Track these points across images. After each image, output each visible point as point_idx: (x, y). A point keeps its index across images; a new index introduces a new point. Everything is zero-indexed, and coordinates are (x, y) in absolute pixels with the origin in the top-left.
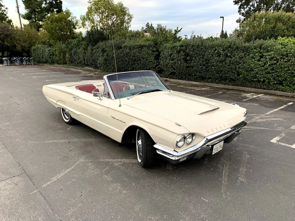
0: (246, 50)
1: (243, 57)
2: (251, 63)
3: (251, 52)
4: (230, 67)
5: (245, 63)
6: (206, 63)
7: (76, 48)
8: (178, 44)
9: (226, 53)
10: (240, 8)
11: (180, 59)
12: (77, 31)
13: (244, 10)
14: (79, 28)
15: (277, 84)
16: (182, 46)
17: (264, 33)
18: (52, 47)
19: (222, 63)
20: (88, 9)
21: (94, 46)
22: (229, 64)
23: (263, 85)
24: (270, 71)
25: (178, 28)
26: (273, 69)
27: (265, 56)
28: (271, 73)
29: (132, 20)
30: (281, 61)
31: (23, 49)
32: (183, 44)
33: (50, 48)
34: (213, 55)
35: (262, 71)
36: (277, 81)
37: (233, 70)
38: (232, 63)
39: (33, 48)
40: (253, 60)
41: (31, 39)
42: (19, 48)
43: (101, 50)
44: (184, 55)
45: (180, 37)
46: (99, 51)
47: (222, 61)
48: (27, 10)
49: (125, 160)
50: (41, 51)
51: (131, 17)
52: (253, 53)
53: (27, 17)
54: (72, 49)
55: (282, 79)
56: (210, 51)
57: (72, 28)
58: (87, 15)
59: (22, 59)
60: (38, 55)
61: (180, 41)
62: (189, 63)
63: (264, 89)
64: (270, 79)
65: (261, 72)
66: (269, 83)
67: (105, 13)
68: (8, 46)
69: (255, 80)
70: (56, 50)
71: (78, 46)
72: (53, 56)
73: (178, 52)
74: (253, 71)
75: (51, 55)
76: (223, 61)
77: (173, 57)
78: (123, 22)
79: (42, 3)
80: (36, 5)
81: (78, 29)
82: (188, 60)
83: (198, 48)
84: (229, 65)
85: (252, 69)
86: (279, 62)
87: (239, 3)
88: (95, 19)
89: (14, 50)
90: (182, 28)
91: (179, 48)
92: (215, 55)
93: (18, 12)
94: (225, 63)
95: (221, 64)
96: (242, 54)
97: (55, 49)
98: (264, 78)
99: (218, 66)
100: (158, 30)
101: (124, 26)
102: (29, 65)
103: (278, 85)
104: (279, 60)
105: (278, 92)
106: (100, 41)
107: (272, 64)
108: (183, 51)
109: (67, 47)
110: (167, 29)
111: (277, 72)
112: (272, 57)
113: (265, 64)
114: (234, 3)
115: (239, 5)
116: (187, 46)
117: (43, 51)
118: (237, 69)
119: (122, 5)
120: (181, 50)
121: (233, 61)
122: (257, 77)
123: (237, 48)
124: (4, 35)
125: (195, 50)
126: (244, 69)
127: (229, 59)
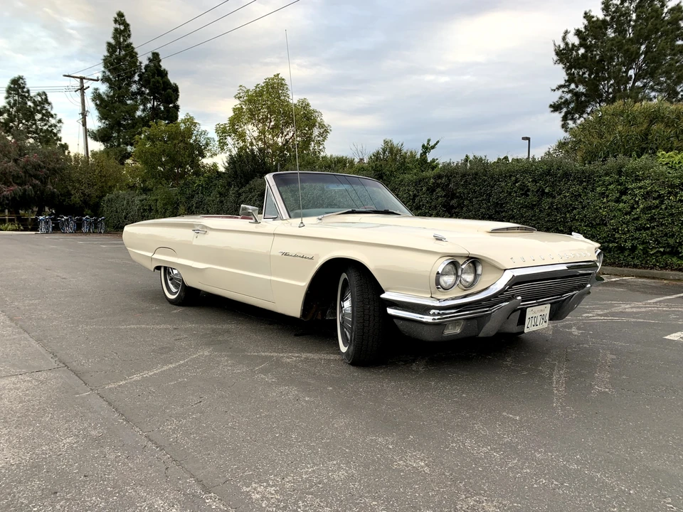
0: (587, 179)
1: (580, 195)
2: (600, 208)
3: (598, 182)
4: (553, 218)
5: (585, 207)
6: (496, 212)
7: (202, 193)
8: (430, 173)
9: (540, 187)
10: (565, 118)
11: (435, 207)
12: (207, 161)
13: (575, 122)
14: (212, 156)
15: (663, 254)
16: (439, 177)
17: (624, 146)
18: (148, 193)
19: (533, 209)
20: (234, 112)
21: (243, 185)
22: (550, 211)
23: (633, 258)
24: (645, 224)
25: (429, 140)
26: (652, 219)
27: (632, 190)
28: (648, 229)
29: (329, 136)
30: (669, 199)
31: (85, 202)
32: (442, 173)
33: (144, 196)
34: (511, 193)
35: (627, 223)
36: (664, 247)
37: (558, 224)
38: (555, 209)
39: (108, 196)
40: (605, 200)
41: (105, 180)
42: (76, 198)
43: (259, 195)
44: (445, 196)
45: (434, 161)
46: (253, 197)
47: (533, 205)
48: (103, 121)
49: (308, 355)
50: (125, 202)
51: (326, 131)
52: (603, 184)
53: (101, 136)
54: (193, 196)
55: (676, 242)
56: (503, 184)
57: (197, 156)
58: (230, 123)
59: (81, 220)
60: (117, 212)
61: (433, 168)
62: (455, 212)
63: (635, 266)
64: (647, 243)
65: (625, 226)
66: (645, 252)
67: (271, 121)
68: (54, 193)
69: (611, 245)
70: (157, 200)
71: (206, 189)
72: (150, 212)
73: (431, 190)
74: (606, 225)
75: (145, 210)
76: (535, 205)
77: (419, 202)
78: (308, 140)
79: (137, 109)
80: (123, 112)
81: (210, 158)
82: (453, 207)
83: (475, 178)
84: (548, 215)
85: (604, 220)
86: (666, 202)
87: (561, 109)
88: (248, 132)
89: (64, 203)
90: (438, 142)
91: (432, 180)
92: (516, 192)
93: (84, 124)
94: (540, 211)
95: (530, 213)
96: (577, 188)
97: (154, 198)
98: (632, 240)
99: (523, 217)
100: (384, 153)
101: (311, 149)
102: (93, 232)
103: (667, 256)
104: (664, 197)
105: (668, 272)
106: (256, 176)
107: (650, 208)
108: (442, 188)
109: (182, 193)
110: (404, 150)
111: (662, 225)
112: (647, 193)
113: (633, 208)
114: (552, 109)
115: (563, 114)
116: (451, 176)
117: (128, 203)
118: (567, 222)
119: (308, 105)
120: (438, 185)
121: (557, 205)
122: (615, 239)
123: (566, 175)
124: (48, 169)
125: (470, 184)
126: (585, 222)
127: (550, 200)
